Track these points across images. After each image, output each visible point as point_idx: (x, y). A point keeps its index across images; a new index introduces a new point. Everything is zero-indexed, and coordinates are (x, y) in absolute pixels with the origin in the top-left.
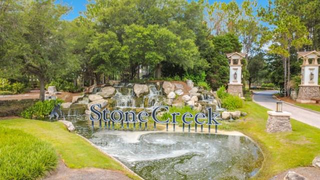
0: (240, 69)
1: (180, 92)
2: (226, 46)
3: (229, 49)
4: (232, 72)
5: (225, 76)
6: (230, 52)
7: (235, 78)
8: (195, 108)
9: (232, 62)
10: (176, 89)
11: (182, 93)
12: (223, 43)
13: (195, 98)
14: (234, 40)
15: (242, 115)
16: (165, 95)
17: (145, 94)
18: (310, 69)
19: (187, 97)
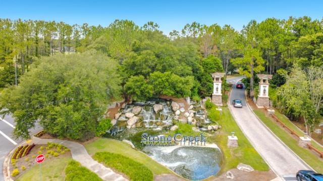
0: (220, 84)
1: (183, 110)
2: (211, 68)
3: (214, 70)
4: (215, 87)
5: (210, 89)
6: (214, 72)
7: (217, 90)
8: (193, 123)
9: (215, 80)
10: (180, 108)
11: (184, 111)
12: (209, 66)
13: (192, 114)
14: (217, 63)
15: (219, 128)
16: (174, 112)
17: (161, 111)
18: (264, 87)
19: (187, 114)
